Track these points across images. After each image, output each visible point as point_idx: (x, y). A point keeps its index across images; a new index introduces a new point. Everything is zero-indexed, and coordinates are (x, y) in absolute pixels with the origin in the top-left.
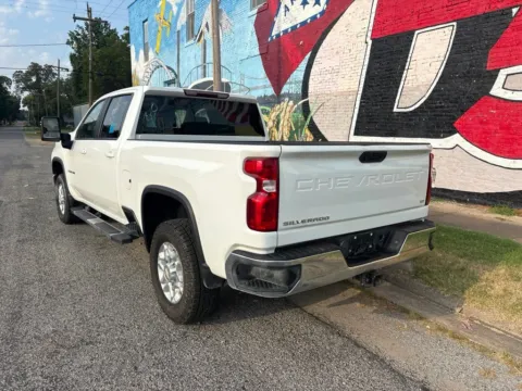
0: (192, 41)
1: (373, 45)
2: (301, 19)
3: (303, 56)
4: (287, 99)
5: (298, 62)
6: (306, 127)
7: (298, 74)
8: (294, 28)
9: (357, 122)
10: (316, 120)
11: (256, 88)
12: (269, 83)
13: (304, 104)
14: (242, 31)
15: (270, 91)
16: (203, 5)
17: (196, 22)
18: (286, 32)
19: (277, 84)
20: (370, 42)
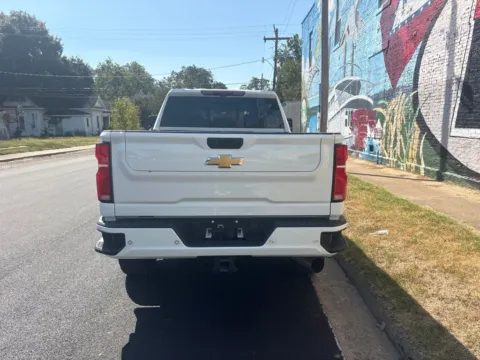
0: (338, 45)
1: (476, 24)
2: (415, 9)
3: (416, 47)
4: (401, 92)
5: (412, 53)
6: (415, 119)
7: (411, 65)
8: (409, 19)
9: (459, 113)
10: (424, 112)
11: (379, 84)
12: (388, 78)
13: (414, 96)
14: (372, 29)
15: (388, 85)
16: (346, 10)
17: (342, 28)
18: (403, 24)
19: (394, 78)
20: (473, 22)
